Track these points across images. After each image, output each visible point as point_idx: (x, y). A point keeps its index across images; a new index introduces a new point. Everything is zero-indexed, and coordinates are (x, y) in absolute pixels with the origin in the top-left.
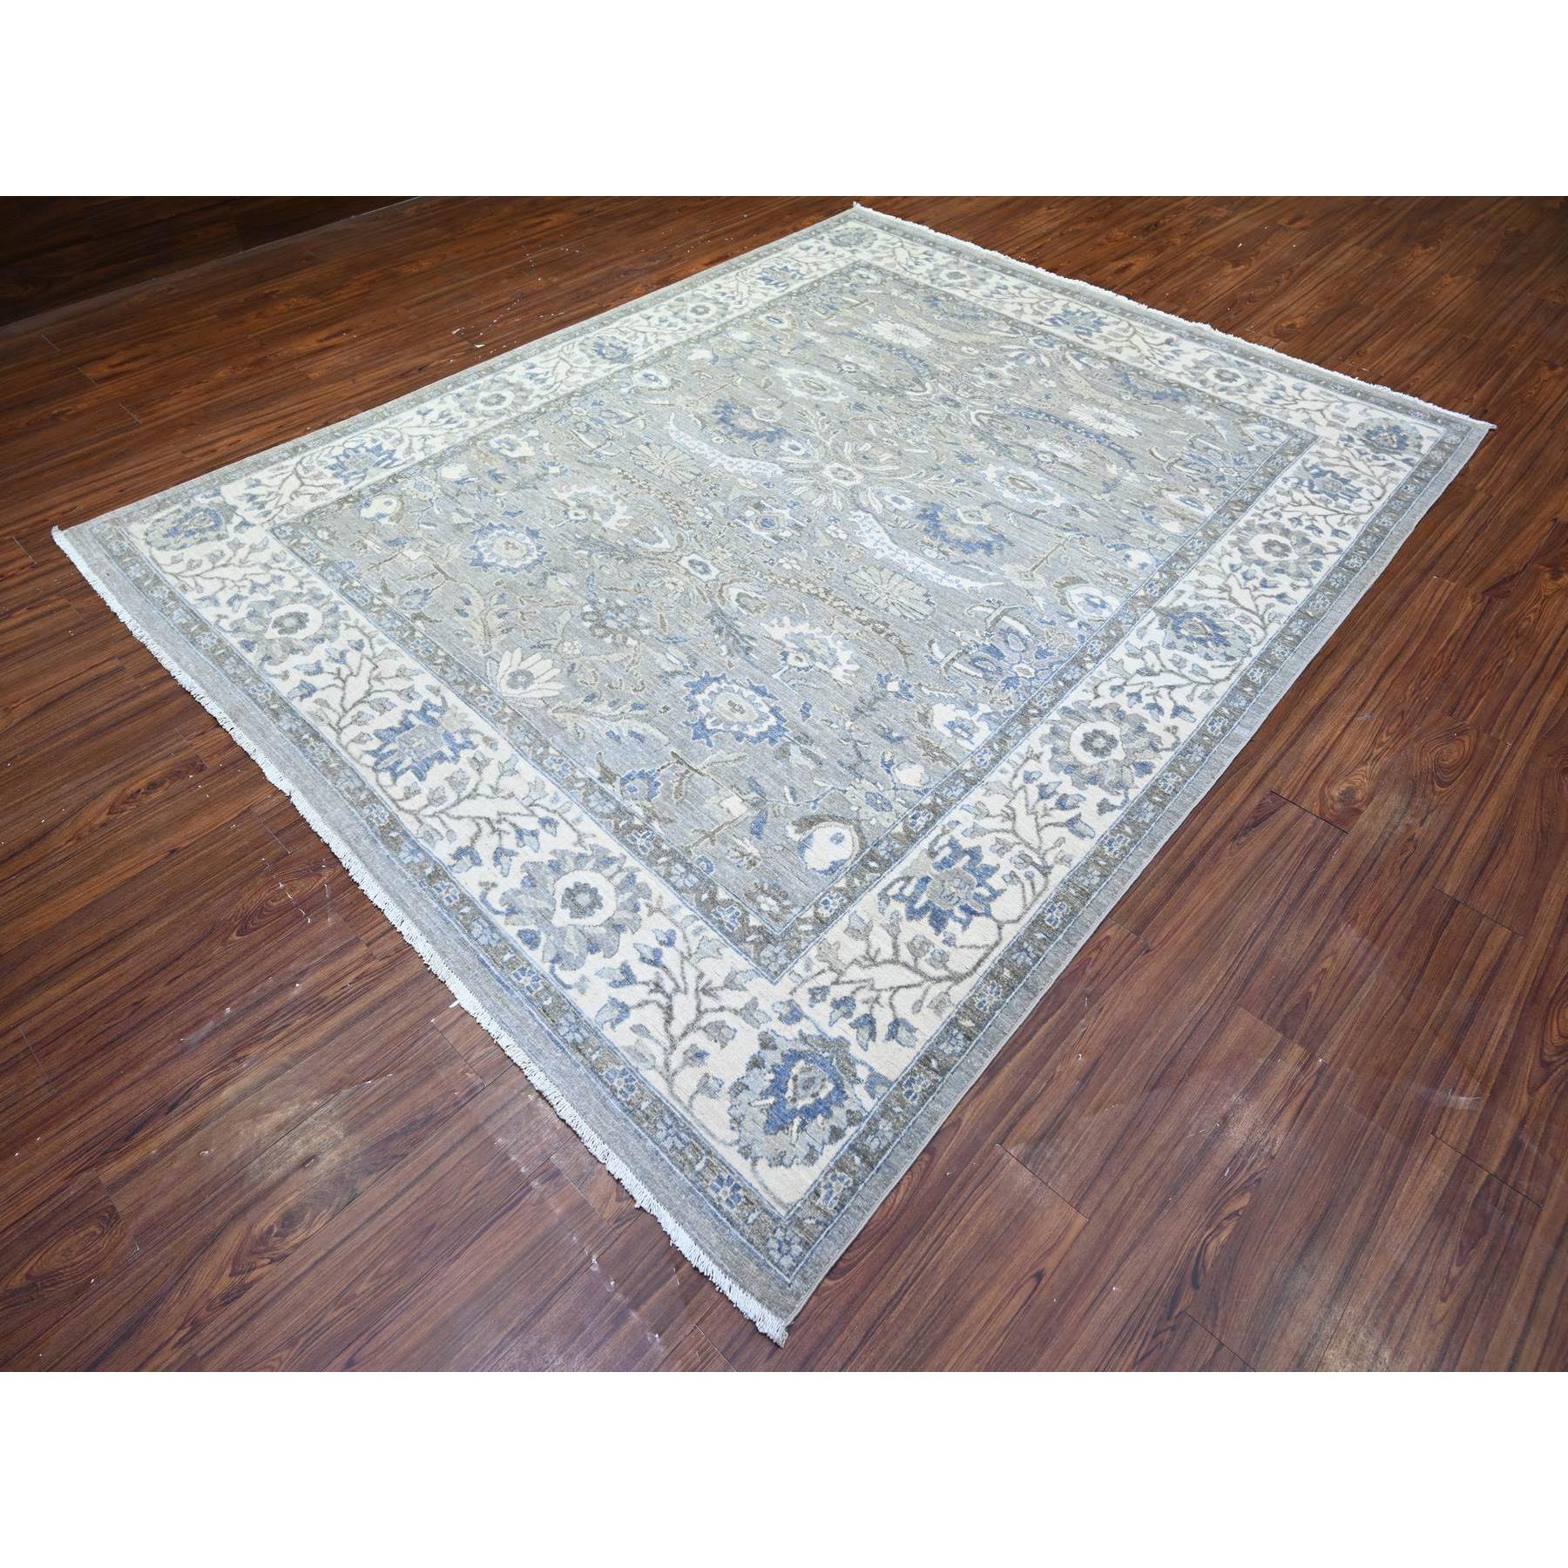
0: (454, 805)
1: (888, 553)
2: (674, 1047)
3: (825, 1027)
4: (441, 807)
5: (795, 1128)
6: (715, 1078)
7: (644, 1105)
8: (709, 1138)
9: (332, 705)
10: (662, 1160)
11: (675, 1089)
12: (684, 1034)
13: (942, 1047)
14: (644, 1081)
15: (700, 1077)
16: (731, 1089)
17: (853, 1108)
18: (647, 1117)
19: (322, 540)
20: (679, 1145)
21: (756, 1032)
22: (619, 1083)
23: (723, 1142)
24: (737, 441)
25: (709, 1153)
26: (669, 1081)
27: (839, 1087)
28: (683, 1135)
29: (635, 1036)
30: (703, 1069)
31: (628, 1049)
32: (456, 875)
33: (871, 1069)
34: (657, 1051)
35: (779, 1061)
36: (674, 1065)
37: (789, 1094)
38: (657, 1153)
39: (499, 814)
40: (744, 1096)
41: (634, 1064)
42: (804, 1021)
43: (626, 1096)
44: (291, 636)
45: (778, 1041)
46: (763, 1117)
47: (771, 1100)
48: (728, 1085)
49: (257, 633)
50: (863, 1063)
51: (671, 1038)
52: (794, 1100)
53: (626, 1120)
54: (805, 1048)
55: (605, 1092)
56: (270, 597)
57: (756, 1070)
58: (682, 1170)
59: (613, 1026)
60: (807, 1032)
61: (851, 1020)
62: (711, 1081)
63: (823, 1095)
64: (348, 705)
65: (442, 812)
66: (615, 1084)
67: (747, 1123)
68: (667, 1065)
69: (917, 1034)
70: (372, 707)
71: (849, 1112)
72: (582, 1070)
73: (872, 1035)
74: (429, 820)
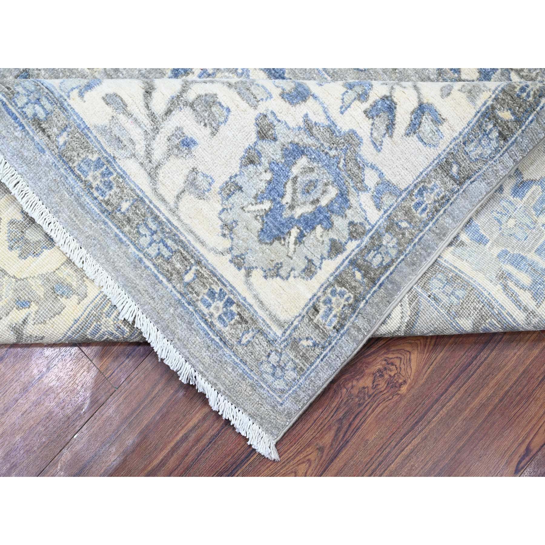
2: (156, 130)
3: (334, 113)
5: (292, 239)
6: (204, 175)
7: (125, 206)
8: (198, 246)
10: (147, 267)
11: (159, 186)
12: (169, 112)
13: (470, 148)
14: (123, 176)
15: (186, 172)
16: (222, 189)
17: (357, 220)
18: (129, 220)
20: (166, 253)
21: (252, 114)
22: (95, 178)
23: (213, 250)
25: (198, 263)
26: (153, 175)
27: (343, 195)
28: (169, 242)
29: (109, 110)
30: (190, 163)
31: (104, 131)
33: (381, 175)
34: (136, 133)
35: (278, 157)
36: (158, 155)
37: (287, 199)
38: (140, 260)
40: (237, 198)
41: (110, 150)
42: (311, 101)
43: (103, 194)
45: (279, 130)
46: (257, 225)
47: (267, 205)
48: (217, 186)
50: (373, 167)
51: (152, 116)
52: (292, 207)
53: (105, 223)
54: (308, 141)
55: (79, 187)
57: (251, 167)
58: (169, 280)
59: (81, 95)
60: (313, 118)
61: (366, 105)
62: (200, 178)
63: (324, 202)
66: (90, 178)
67: (240, 230)
68: (148, 154)
69: (443, 128)
71: (351, 223)
72: (48, 157)
73: (390, 127)
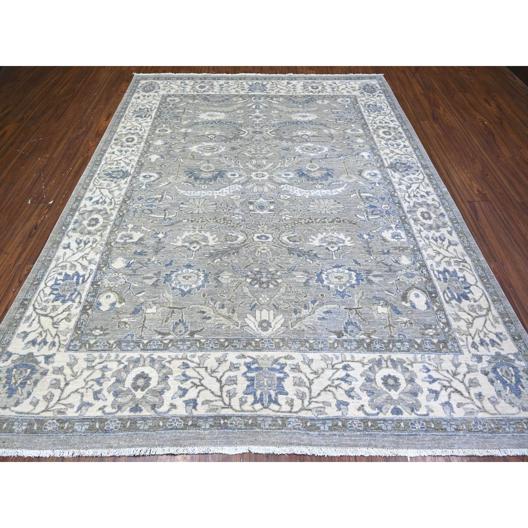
0: (310, 392)
1: (308, 194)
2: (472, 400)
3: (489, 354)
4: (308, 397)
5: (522, 389)
6: (492, 397)
7: (493, 425)
8: (514, 416)
9: (212, 399)
10: (516, 436)
11: (490, 412)
12: (469, 393)
13: (511, 331)
14: (483, 419)
15: (488, 401)
16: (498, 396)
17: (523, 369)
18: (498, 428)
19: (100, 335)
20: (514, 426)
21: (479, 373)
22: (480, 427)
23: (517, 413)
24: (211, 183)
25: (521, 420)
26: (486, 411)
27: (513, 367)
28: (511, 423)
29: (461, 408)
30: (486, 398)
31: (467, 414)
32: (347, 416)
33: (512, 354)
34: (471, 406)
35: (494, 375)
36: (480, 405)
37: (508, 382)
38: (514, 436)
39: (329, 380)
40: (503, 394)
41: (473, 417)
42: (483, 357)
43: (486, 429)
44: (150, 388)
45: (487, 370)
46: (513, 395)
47: (508, 388)
48: (496, 396)
49: (131, 400)
50: (508, 354)
51: (468, 398)
52: (512, 382)
53: (496, 436)
54: (493, 365)
55: (480, 434)
56: (113, 380)
57: (494, 384)
58: (524, 433)
59: (453, 412)
60: (488, 359)
61: (490, 345)
62: (492, 399)
63: (513, 373)
64: (219, 393)
65: (310, 399)
66: (479, 429)
67: (513, 401)
68: (478, 407)
69: (504, 334)
70: (229, 385)
71: (523, 371)
72: (468, 435)
73: (498, 344)
74: (311, 406)
